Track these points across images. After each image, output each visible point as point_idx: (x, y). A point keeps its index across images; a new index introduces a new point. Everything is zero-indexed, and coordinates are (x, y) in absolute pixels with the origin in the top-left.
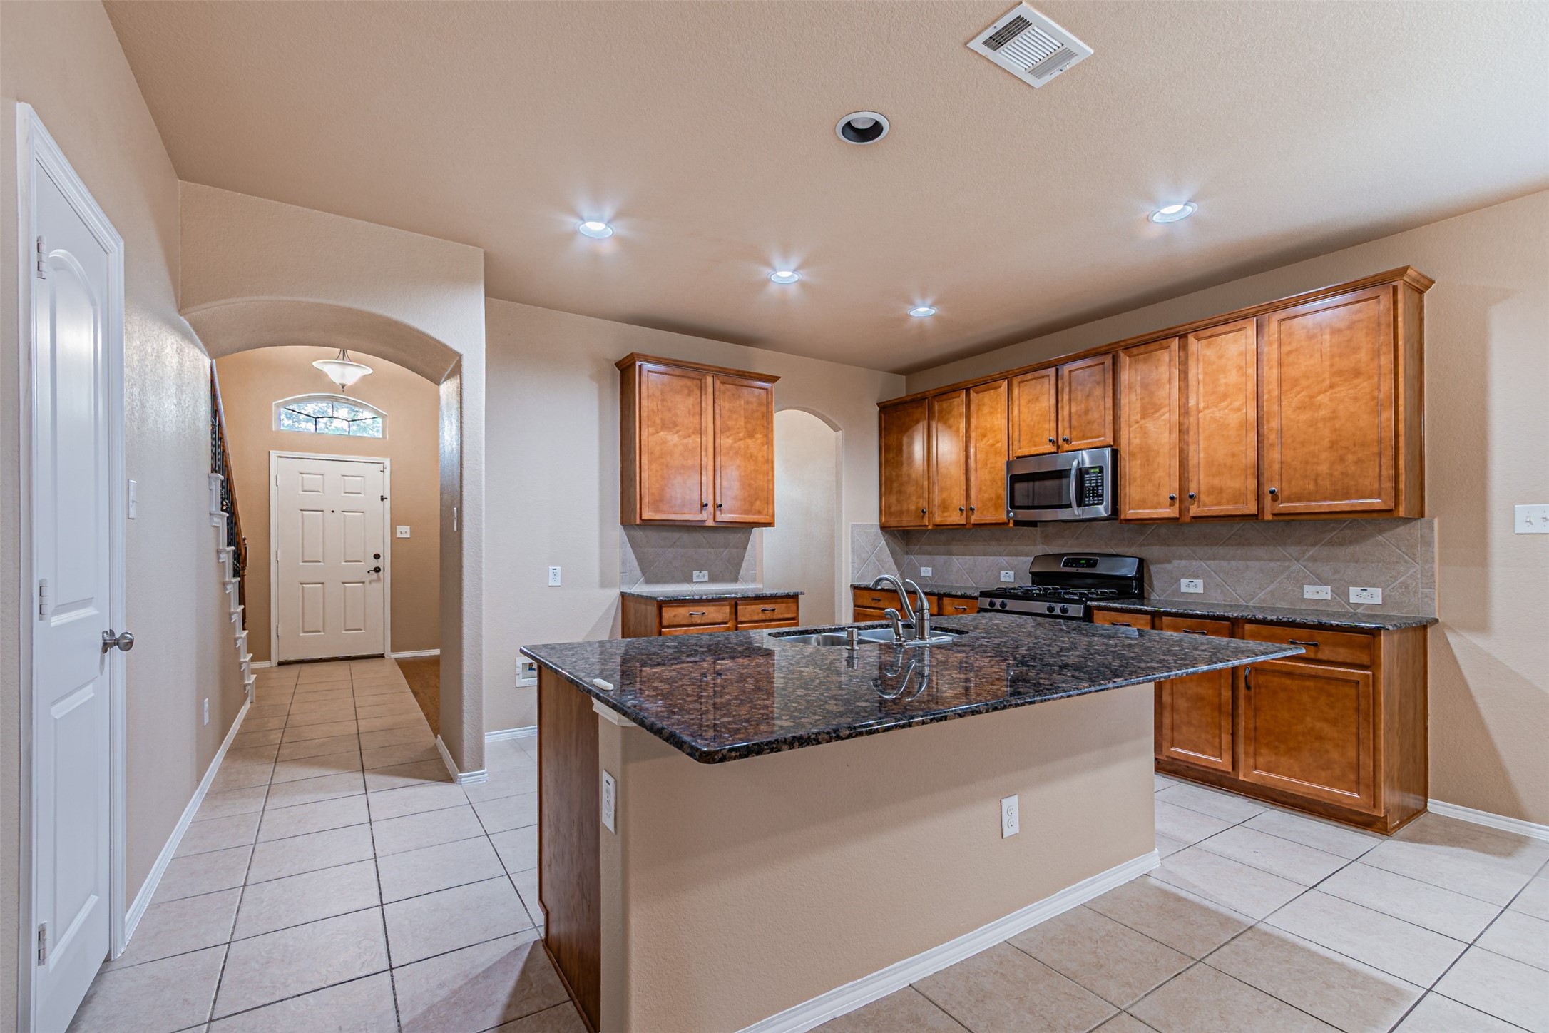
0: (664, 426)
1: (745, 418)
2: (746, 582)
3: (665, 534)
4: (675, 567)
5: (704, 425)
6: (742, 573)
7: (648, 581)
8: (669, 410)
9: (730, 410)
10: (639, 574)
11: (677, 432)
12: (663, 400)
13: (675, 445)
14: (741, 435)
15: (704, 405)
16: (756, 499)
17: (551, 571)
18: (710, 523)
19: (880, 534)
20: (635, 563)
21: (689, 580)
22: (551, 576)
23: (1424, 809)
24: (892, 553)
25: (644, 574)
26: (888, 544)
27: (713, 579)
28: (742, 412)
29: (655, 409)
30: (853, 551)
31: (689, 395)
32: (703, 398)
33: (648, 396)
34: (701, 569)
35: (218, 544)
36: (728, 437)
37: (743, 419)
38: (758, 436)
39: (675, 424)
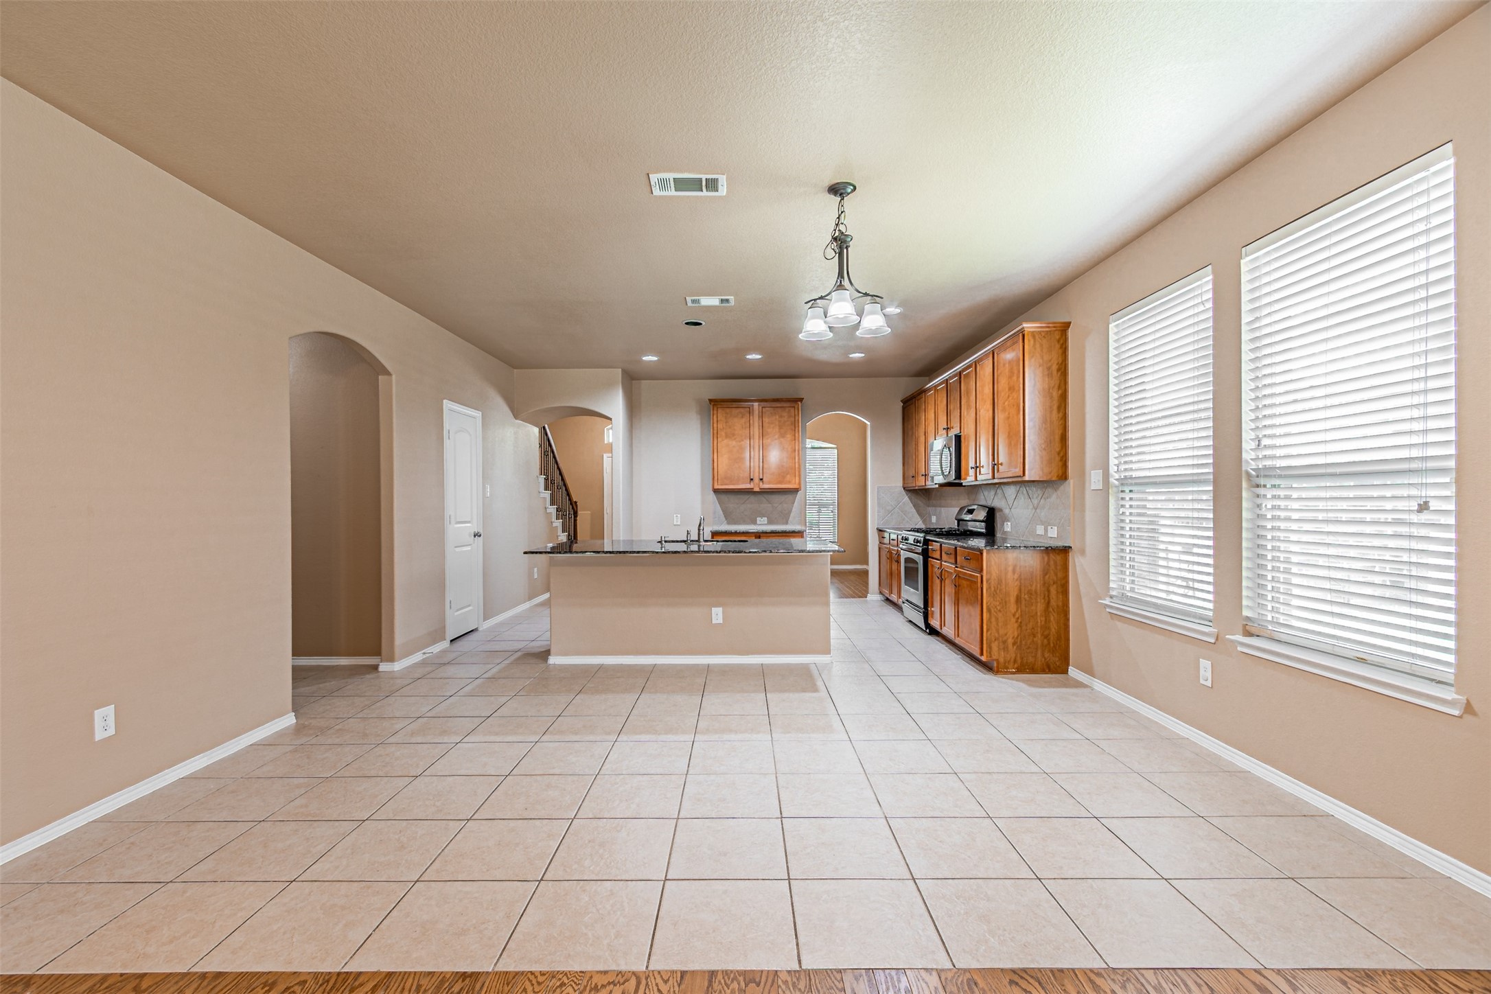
0: (727, 437)
1: (779, 426)
2: (793, 524)
3: (739, 496)
4: (746, 515)
5: (751, 433)
6: (791, 519)
7: (729, 523)
8: (730, 427)
9: (769, 423)
10: (724, 519)
11: (735, 439)
12: (726, 422)
13: (734, 447)
14: (777, 436)
15: (751, 422)
16: (787, 474)
17: (675, 517)
18: (757, 489)
19: (904, 492)
20: (721, 512)
21: (754, 522)
22: (675, 520)
23: (1065, 672)
24: (914, 506)
25: (726, 519)
26: (910, 499)
27: (770, 522)
28: (777, 423)
29: (722, 427)
30: (879, 504)
31: (742, 417)
32: (751, 417)
33: (717, 421)
34: (762, 516)
35: (546, 504)
36: (768, 439)
37: (778, 427)
38: (788, 436)
39: (734, 435)
